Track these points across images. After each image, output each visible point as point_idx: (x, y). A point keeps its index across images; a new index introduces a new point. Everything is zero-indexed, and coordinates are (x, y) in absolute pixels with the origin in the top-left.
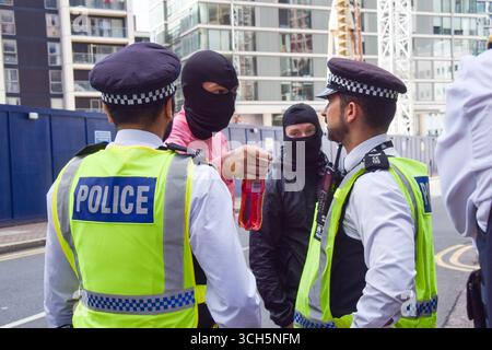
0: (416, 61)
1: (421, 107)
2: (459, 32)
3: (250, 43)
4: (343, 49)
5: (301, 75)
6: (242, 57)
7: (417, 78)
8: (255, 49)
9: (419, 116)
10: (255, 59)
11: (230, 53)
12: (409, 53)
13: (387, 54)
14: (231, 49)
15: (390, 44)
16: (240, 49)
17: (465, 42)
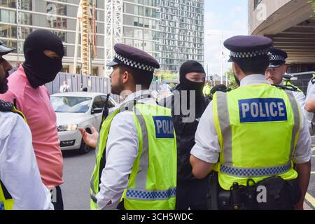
0: (125, 39)
2: (147, 26)
3: (28, 20)
4: (84, 29)
6: (23, 28)
8: (31, 24)
10: (31, 30)
11: (15, 25)
12: (121, 35)
13: (109, 34)
14: (16, 22)
15: (111, 28)
16: (22, 23)
17: (150, 32)
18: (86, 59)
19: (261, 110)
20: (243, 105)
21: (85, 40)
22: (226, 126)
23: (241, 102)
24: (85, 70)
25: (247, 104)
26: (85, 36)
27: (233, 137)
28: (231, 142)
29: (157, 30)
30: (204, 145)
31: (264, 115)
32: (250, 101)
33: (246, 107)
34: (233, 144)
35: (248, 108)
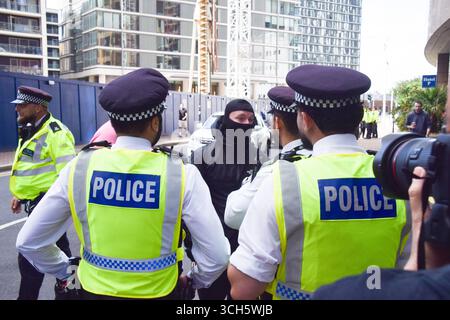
0: (253, 46)
1: (256, 79)
2: (282, 28)
3: (135, 24)
4: (203, 34)
5: (171, 51)
6: (128, 34)
7: (253, 57)
8: (138, 29)
9: (252, 84)
10: (138, 36)
11: (119, 30)
12: (249, 40)
13: (234, 39)
14: (120, 28)
15: (236, 33)
16: (127, 28)
17: (286, 35)
18: (204, 73)
19: (356, 200)
20: (327, 189)
21: (204, 49)
22: (296, 223)
23: (322, 184)
24: (202, 88)
25: (333, 189)
26: (204, 43)
27: (306, 242)
28: (301, 251)
29: (296, 32)
30: (256, 251)
31: (360, 208)
32: (339, 183)
33: (331, 193)
34: (305, 253)
35: (335, 195)
